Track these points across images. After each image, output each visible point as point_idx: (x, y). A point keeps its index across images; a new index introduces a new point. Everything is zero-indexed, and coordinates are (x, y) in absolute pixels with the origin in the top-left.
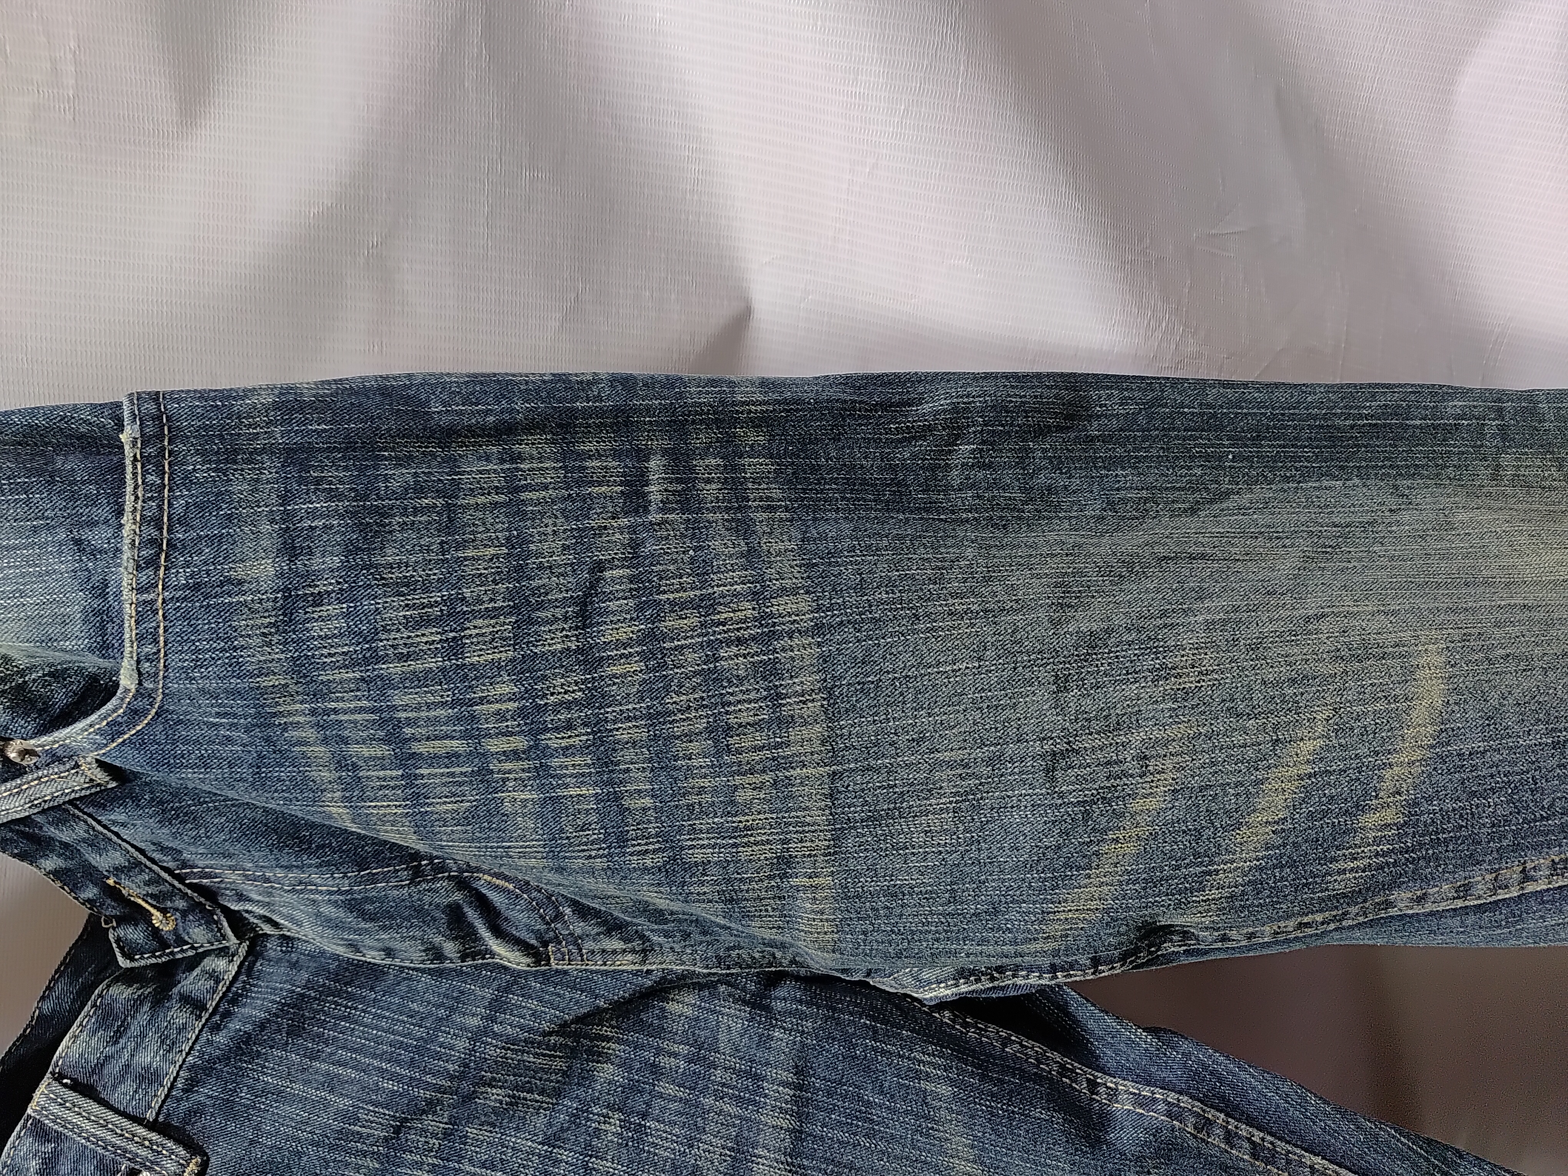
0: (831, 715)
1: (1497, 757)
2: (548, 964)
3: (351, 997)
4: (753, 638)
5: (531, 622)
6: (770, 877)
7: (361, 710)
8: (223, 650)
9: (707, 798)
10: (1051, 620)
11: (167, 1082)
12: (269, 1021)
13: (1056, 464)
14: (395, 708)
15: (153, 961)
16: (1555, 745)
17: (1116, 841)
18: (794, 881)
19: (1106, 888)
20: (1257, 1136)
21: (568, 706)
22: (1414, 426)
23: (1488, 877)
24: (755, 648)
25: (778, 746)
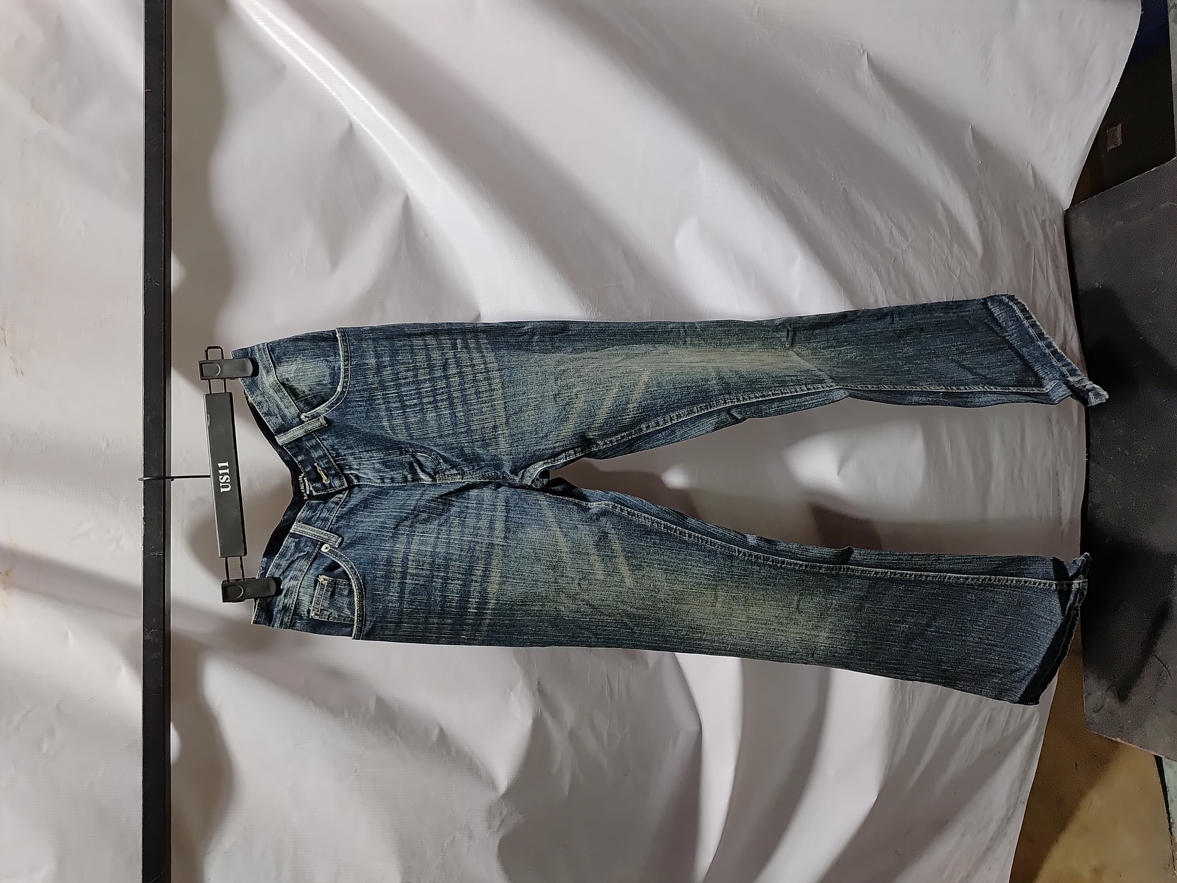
0: (503, 388)
1: (660, 391)
2: (436, 482)
3: (380, 499)
4: (484, 372)
5: (433, 370)
6: (492, 432)
7: (393, 393)
8: (363, 379)
9: (476, 411)
10: (554, 367)
11: (330, 521)
12: (358, 504)
13: (560, 341)
14: (402, 392)
15: (323, 493)
16: (674, 388)
17: (572, 414)
18: (499, 432)
19: (571, 426)
20: (629, 510)
21: (442, 388)
22: (659, 331)
23: (662, 420)
24: (485, 374)
25: (492, 396)
